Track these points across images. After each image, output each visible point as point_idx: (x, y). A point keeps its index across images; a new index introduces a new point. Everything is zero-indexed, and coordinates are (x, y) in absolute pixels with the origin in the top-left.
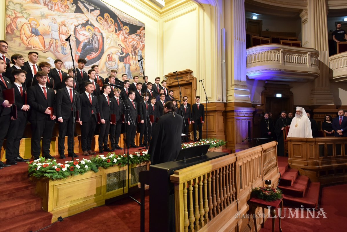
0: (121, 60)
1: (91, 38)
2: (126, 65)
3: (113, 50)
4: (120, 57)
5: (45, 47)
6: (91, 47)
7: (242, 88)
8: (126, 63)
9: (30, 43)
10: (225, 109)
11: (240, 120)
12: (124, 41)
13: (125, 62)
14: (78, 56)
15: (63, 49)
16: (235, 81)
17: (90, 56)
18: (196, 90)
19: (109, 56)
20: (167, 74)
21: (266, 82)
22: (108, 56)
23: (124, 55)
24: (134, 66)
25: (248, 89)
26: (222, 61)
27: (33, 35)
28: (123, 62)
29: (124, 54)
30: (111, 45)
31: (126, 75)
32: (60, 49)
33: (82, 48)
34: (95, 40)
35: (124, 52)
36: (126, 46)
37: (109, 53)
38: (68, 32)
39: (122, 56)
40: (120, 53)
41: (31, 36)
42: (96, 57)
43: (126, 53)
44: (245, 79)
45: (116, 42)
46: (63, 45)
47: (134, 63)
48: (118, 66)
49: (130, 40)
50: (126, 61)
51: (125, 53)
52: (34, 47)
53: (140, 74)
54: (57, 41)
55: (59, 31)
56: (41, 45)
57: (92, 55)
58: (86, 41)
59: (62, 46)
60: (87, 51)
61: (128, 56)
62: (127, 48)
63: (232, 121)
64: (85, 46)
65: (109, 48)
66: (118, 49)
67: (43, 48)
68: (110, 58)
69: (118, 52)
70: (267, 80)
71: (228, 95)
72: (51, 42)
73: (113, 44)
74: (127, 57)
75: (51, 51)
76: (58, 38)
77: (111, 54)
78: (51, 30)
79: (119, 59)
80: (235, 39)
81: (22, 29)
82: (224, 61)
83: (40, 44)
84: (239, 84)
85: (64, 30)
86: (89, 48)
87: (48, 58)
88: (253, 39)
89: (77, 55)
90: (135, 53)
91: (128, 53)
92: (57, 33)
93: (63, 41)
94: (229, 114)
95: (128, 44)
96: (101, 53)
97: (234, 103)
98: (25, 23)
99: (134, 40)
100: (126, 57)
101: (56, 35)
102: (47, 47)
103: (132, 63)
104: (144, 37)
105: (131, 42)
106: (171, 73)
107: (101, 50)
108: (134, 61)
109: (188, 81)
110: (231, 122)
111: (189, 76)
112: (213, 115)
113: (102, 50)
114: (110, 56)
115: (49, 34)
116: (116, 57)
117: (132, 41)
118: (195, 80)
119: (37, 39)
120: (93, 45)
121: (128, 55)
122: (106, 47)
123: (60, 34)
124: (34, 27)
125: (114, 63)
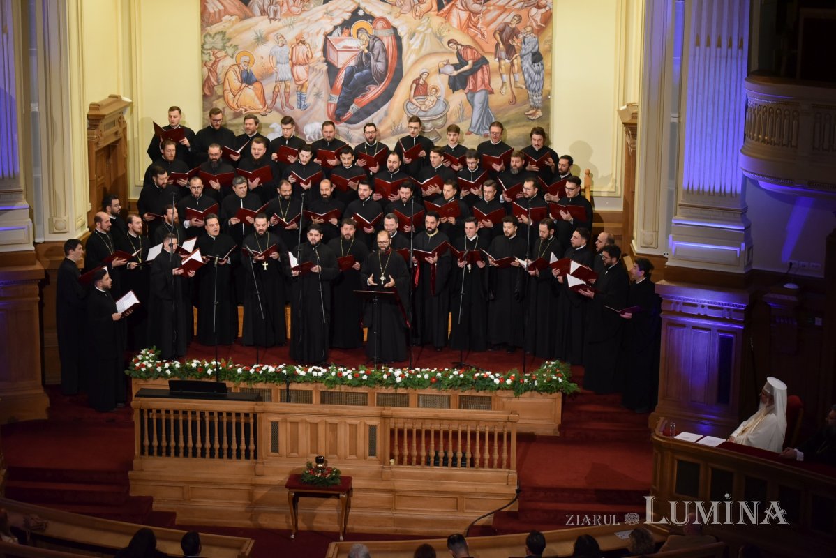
1: (366, 51)
2: (473, 97)
3: (431, 64)
4: (454, 77)
5: (265, 103)
6: (367, 74)
8: (473, 91)
9: (239, 103)
12: (469, 24)
13: (470, 87)
14: (333, 105)
15: (301, 98)
17: (364, 96)
19: (418, 84)
22: (414, 85)
23: (466, 68)
24: (504, 91)
27: (244, 85)
28: (464, 89)
29: (467, 63)
30: (423, 52)
32: (293, 100)
33: (343, 84)
34: (376, 52)
35: (469, 56)
37: (418, 76)
38: (310, 56)
39: (460, 74)
40: (453, 65)
41: (240, 89)
42: (379, 97)
43: (474, 58)
45: (441, 38)
46: (299, 89)
47: (504, 84)
48: (446, 104)
50: (475, 85)
51: (470, 62)
52: (246, 110)
53: (530, 112)
54: (288, 83)
55: (291, 59)
56: (257, 102)
57: (367, 95)
58: (353, 63)
59: (297, 91)
60: (355, 86)
61: (481, 67)
64: (350, 76)
65: (416, 62)
66: (445, 58)
67: (261, 107)
69: (446, 65)
72: (277, 90)
73: (429, 46)
74: (479, 73)
75: (277, 110)
76: (290, 76)
77: (424, 76)
78: (275, 63)
79: (449, 84)
81: (226, 80)
83: (256, 99)
85: (301, 55)
86: (359, 78)
87: (271, 126)
89: (331, 104)
90: (510, 50)
92: (287, 67)
93: (299, 80)
96: (392, 81)
98: (230, 67)
100: (473, 72)
101: (284, 71)
102: (269, 102)
103: (496, 83)
107: (392, 75)
108: (504, 76)
113: (395, 74)
114: (421, 82)
115: (272, 74)
119: (252, 91)
120: (370, 68)
121: (481, 62)
122: (408, 60)
123: (293, 65)
124: (246, 68)
125: (433, 98)
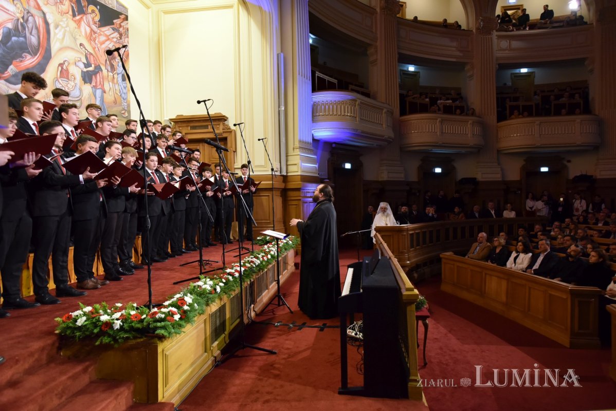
0: (87, 79)
1: (22, 21)
2: (95, 91)
3: (70, 56)
4: (85, 72)
6: (23, 42)
7: (308, 154)
8: (95, 87)
10: (285, 186)
11: (306, 202)
12: (91, 37)
13: (93, 83)
16: (300, 141)
17: (21, 62)
18: (235, 152)
19: (62, 68)
20: (174, 117)
21: (334, 145)
22: (60, 68)
23: (91, 69)
24: (110, 93)
25: (315, 154)
26: (279, 107)
28: (91, 84)
29: (91, 66)
30: (65, 43)
31: (116, 116)
34: (30, 25)
35: (92, 60)
36: (94, 49)
37: (62, 62)
39: (88, 71)
40: (84, 63)
43: (95, 64)
44: (310, 140)
45: (75, 39)
47: (110, 88)
48: (81, 90)
49: (103, 38)
50: (96, 83)
51: (93, 65)
53: (123, 112)
58: (10, 26)
60: (12, 49)
61: (98, 72)
62: (96, 53)
63: (297, 205)
64: (7, 36)
65: (61, 49)
66: (79, 55)
68: (64, 73)
69: (79, 61)
70: (335, 143)
71: (289, 163)
73: (68, 42)
74: (98, 75)
77: (66, 64)
79: (82, 77)
80: (299, 74)
82: (283, 108)
84: (304, 147)
86: (16, 42)
88: (318, 76)
90: (112, 67)
91: (99, 65)
94: (291, 194)
95: (99, 46)
96: (43, 58)
97: (300, 177)
99: (108, 39)
100: (95, 73)
104: (128, 37)
105: (103, 43)
106: (182, 115)
107: (43, 52)
108: (110, 83)
109: (221, 134)
110: (294, 206)
111: (221, 127)
112: (268, 196)
113: (46, 52)
114: (64, 67)
116: (76, 71)
117: (106, 41)
118: (233, 133)
120: (25, 37)
121: (98, 69)
122: (55, 46)
125: (73, 84)
